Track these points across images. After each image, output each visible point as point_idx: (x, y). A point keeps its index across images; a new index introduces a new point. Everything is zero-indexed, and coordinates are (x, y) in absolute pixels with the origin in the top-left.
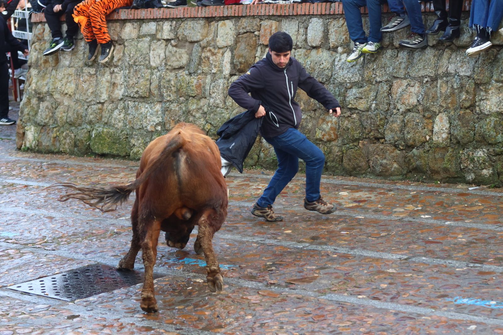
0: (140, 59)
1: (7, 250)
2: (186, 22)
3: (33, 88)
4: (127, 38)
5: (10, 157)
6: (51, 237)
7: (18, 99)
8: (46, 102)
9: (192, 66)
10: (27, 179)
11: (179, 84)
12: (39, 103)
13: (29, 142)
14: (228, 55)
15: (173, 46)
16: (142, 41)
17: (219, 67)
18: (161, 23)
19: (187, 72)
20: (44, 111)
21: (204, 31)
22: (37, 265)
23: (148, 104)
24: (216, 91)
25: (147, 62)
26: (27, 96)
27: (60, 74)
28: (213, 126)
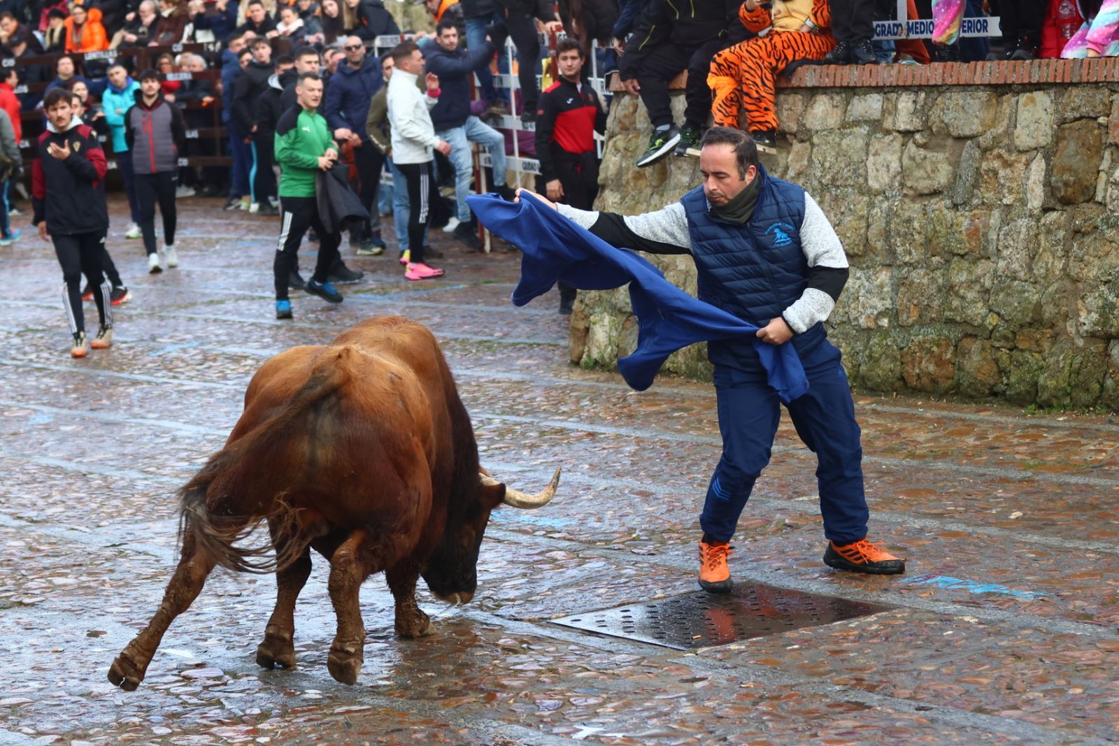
0: (846, 173)
1: (551, 551)
2: (948, 94)
4: (819, 128)
5: (555, 379)
6: (645, 530)
9: (960, 190)
10: (592, 420)
11: (930, 228)
13: (599, 348)
14: (1038, 168)
15: (919, 146)
16: (850, 134)
17: (1019, 193)
18: (893, 96)
19: (948, 202)
21: (988, 115)
22: (616, 581)
23: (862, 269)
24: (1011, 243)
25: (861, 180)
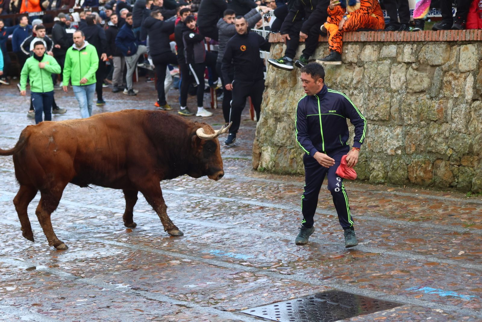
0: (380, 82)
1: (242, 272)
2: (427, 46)
3: (270, 108)
4: (367, 60)
5: (245, 177)
6: (286, 261)
7: (255, 119)
8: (283, 122)
9: (434, 90)
10: (262, 200)
11: (420, 108)
12: (276, 124)
13: (266, 162)
14: (470, 80)
15: (414, 69)
16: (382, 63)
17: (461, 92)
18: (402, 46)
19: (428, 96)
20: (281, 131)
21: (446, 55)
22: (272, 290)
23: (388, 127)
24: (458, 115)
25: (387, 85)
26: (264, 117)
27: (298, 95)
28: (455, 151)
